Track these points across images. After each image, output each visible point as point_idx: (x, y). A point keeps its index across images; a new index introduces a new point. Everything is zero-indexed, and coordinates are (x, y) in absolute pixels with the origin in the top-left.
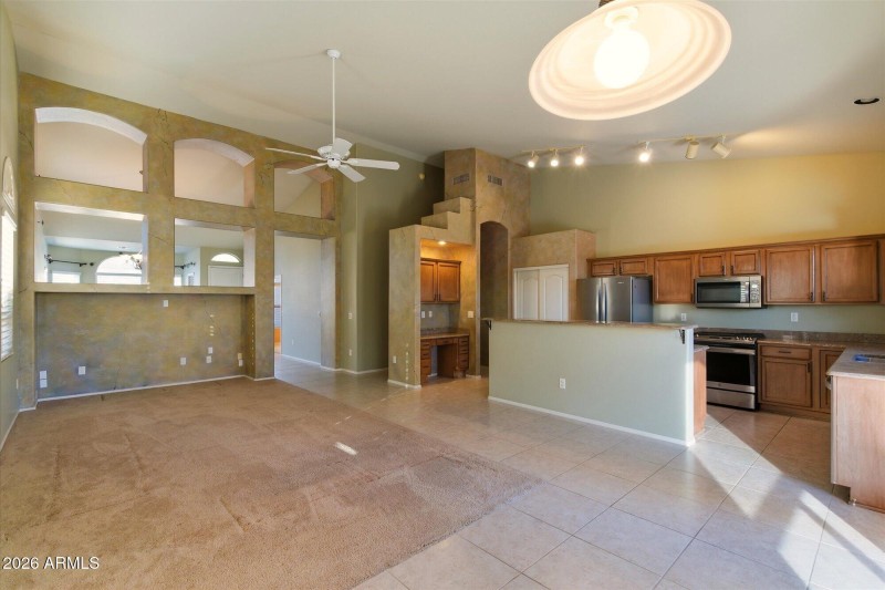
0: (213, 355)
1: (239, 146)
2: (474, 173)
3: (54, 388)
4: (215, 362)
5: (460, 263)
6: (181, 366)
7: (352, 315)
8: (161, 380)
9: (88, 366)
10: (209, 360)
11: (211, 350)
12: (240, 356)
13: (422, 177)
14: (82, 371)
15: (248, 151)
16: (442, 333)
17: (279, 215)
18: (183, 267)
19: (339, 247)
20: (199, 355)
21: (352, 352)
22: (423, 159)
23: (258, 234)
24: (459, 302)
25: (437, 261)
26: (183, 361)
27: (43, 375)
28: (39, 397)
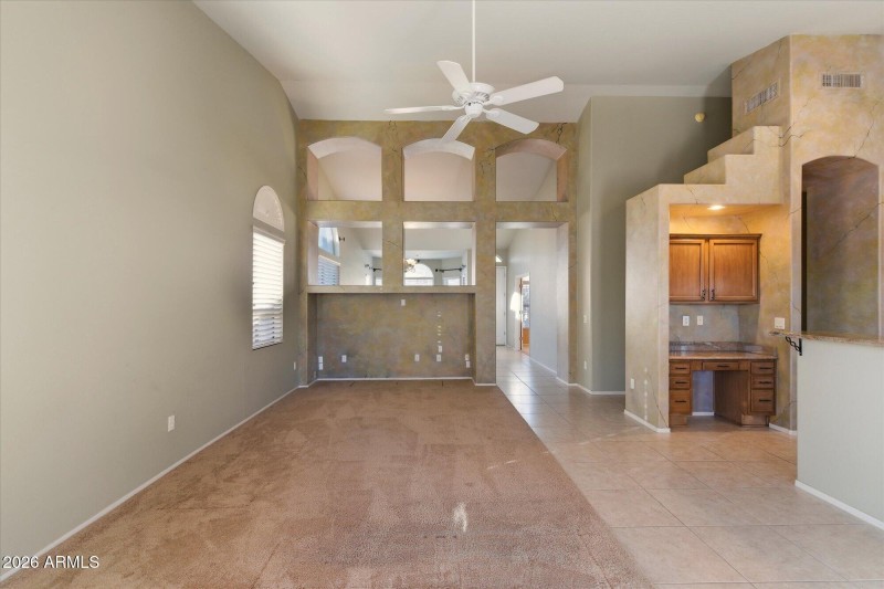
0: (442, 354)
2: (786, 79)
3: (327, 372)
4: (444, 361)
5: (758, 238)
6: (415, 362)
7: (587, 317)
8: (399, 373)
9: (348, 357)
10: (439, 358)
11: (440, 349)
12: (467, 357)
13: (699, 118)
14: (344, 359)
16: (723, 351)
17: (501, 205)
18: (460, 270)
19: (574, 234)
20: (431, 353)
21: (587, 365)
22: (700, 91)
23: (479, 229)
24: (756, 301)
25: (707, 238)
26: (417, 358)
27: (321, 359)
28: (318, 377)
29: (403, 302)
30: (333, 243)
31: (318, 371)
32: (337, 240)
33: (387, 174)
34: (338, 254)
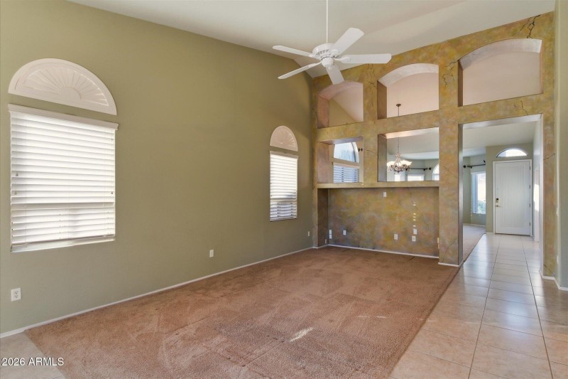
0: (417, 236)
1: (424, 61)
3: (334, 241)
4: (419, 241)
6: (395, 240)
8: (383, 247)
9: (347, 231)
10: (414, 239)
11: (415, 232)
14: (345, 233)
15: (432, 62)
17: (463, 108)
20: (406, 234)
26: (396, 237)
27: (330, 232)
28: (328, 243)
29: (385, 194)
30: (354, 153)
31: (328, 239)
32: (357, 151)
33: (367, 101)
34: (358, 161)
